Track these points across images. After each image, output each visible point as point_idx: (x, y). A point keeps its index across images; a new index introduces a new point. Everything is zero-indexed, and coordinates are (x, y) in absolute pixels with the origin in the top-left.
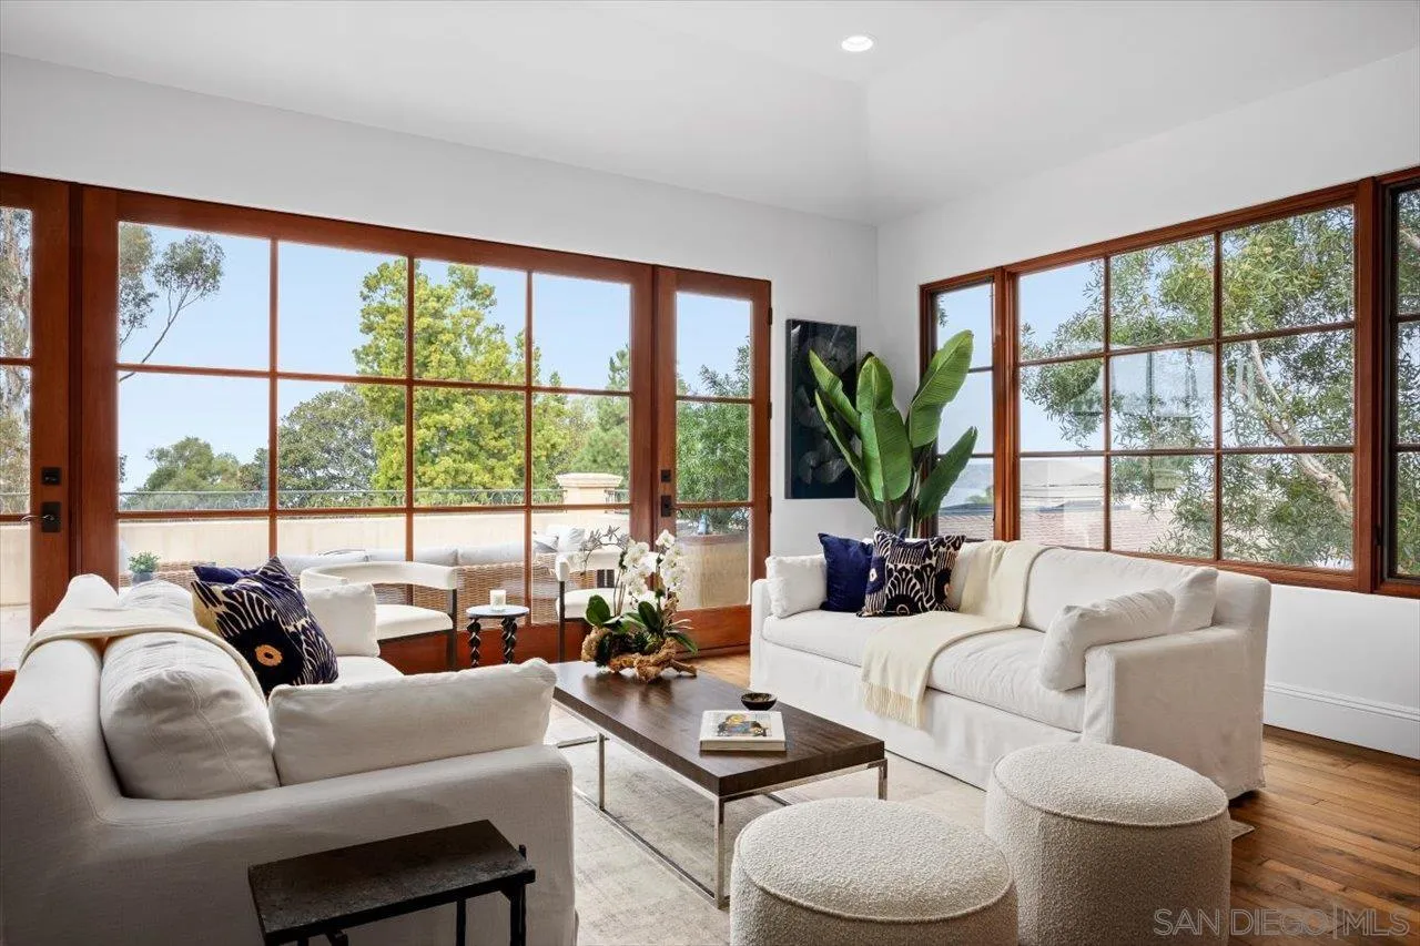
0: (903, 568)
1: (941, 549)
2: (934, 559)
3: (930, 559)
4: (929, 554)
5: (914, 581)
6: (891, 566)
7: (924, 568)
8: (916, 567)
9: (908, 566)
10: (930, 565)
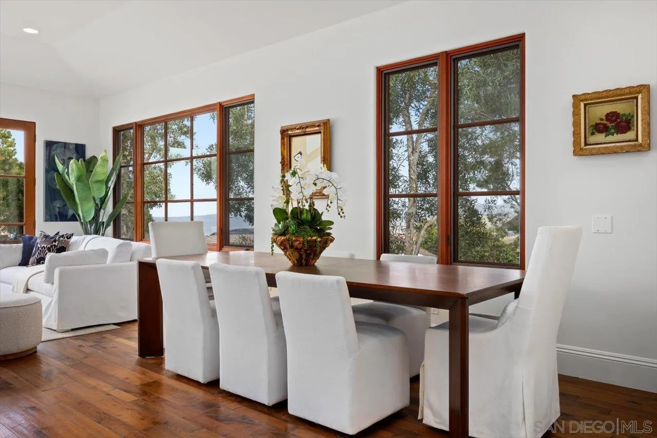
0: (44, 247)
1: (61, 239)
2: (57, 242)
3: (55, 242)
4: (55, 241)
5: (47, 251)
6: (40, 246)
7: (52, 246)
8: (49, 246)
9: (45, 246)
10: (55, 245)
